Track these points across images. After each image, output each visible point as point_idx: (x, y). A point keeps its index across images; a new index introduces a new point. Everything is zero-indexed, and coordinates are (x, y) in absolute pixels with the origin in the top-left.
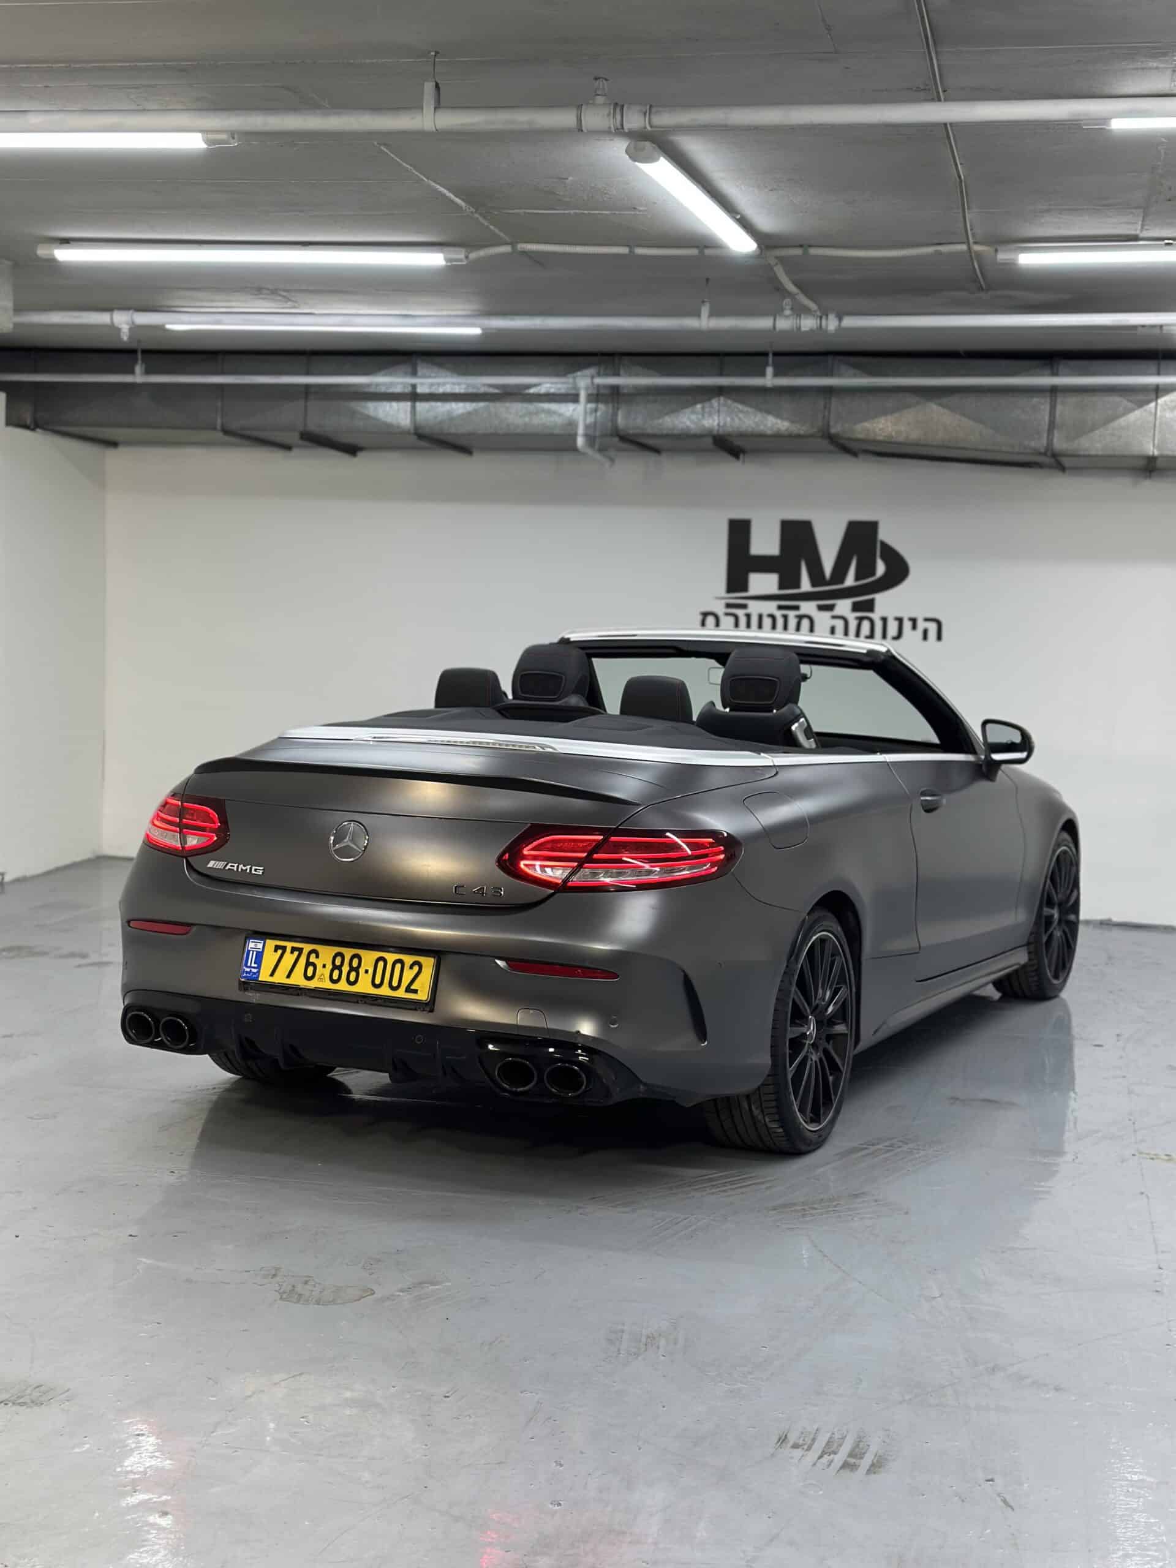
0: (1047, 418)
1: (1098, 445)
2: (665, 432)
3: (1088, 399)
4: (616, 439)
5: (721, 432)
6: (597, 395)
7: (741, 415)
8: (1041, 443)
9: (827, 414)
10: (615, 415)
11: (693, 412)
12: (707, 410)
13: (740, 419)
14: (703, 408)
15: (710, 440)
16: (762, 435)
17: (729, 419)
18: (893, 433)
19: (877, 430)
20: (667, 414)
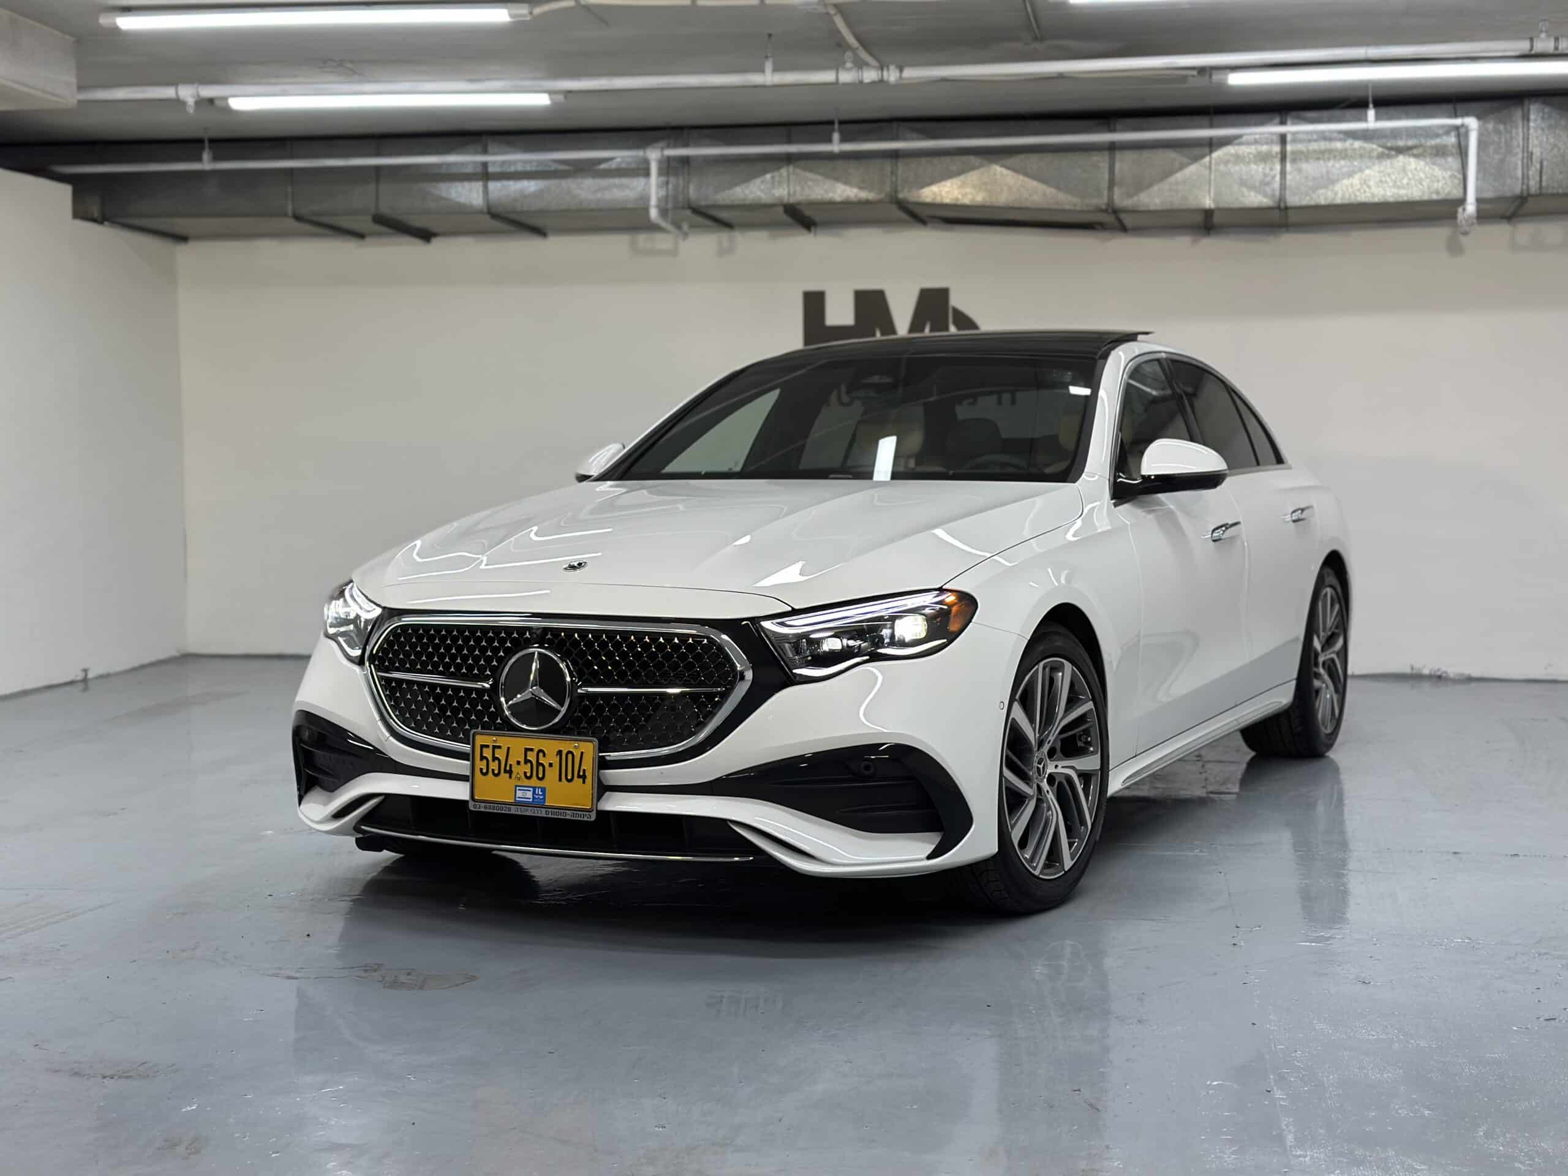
0: (1106, 176)
1: (1157, 201)
2: (736, 203)
3: (1146, 154)
4: (688, 212)
5: (792, 200)
6: (668, 167)
7: (810, 183)
8: (1102, 201)
9: (894, 179)
10: (686, 187)
11: (762, 182)
12: (777, 179)
13: (809, 187)
14: (773, 178)
15: (781, 210)
16: (832, 203)
17: (798, 188)
18: (960, 196)
19: (943, 193)
20: (736, 185)
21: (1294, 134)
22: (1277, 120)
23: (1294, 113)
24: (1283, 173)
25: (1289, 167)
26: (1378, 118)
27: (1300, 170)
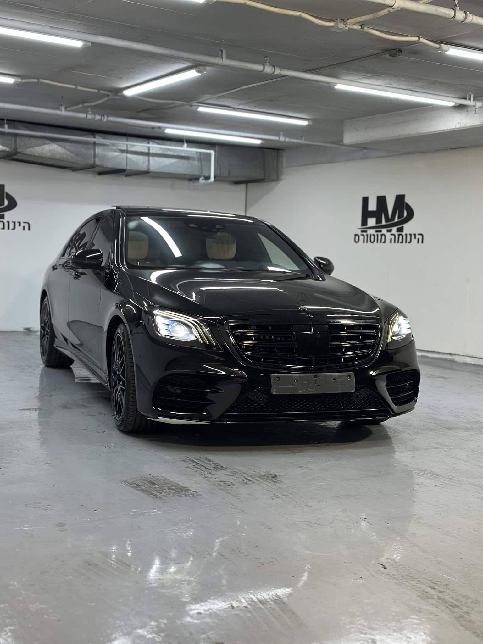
0: (93, 153)
1: (110, 164)
3: (106, 147)
8: (91, 162)
9: (16, 143)
19: (35, 152)
21: (152, 147)
22: (147, 142)
23: (152, 140)
24: (149, 160)
25: (151, 158)
26: (188, 147)
27: (154, 160)
